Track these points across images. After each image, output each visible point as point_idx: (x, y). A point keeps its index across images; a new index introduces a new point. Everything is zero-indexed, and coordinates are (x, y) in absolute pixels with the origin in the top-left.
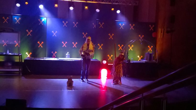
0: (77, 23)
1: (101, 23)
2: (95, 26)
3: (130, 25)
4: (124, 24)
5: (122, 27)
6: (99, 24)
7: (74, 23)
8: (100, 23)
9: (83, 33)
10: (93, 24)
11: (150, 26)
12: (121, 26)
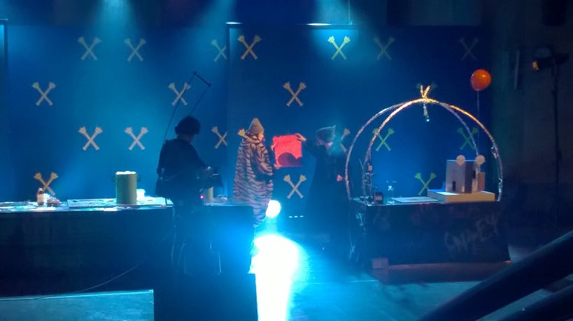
0: (143, 42)
1: (249, 41)
2: (222, 52)
3: (377, 40)
4: (347, 40)
5: (339, 50)
6: (241, 43)
7: (128, 42)
8: (241, 39)
9: (172, 86)
10: (214, 43)
11: (462, 40)
12: (336, 46)
